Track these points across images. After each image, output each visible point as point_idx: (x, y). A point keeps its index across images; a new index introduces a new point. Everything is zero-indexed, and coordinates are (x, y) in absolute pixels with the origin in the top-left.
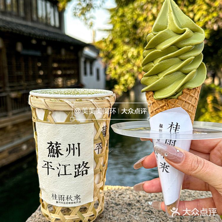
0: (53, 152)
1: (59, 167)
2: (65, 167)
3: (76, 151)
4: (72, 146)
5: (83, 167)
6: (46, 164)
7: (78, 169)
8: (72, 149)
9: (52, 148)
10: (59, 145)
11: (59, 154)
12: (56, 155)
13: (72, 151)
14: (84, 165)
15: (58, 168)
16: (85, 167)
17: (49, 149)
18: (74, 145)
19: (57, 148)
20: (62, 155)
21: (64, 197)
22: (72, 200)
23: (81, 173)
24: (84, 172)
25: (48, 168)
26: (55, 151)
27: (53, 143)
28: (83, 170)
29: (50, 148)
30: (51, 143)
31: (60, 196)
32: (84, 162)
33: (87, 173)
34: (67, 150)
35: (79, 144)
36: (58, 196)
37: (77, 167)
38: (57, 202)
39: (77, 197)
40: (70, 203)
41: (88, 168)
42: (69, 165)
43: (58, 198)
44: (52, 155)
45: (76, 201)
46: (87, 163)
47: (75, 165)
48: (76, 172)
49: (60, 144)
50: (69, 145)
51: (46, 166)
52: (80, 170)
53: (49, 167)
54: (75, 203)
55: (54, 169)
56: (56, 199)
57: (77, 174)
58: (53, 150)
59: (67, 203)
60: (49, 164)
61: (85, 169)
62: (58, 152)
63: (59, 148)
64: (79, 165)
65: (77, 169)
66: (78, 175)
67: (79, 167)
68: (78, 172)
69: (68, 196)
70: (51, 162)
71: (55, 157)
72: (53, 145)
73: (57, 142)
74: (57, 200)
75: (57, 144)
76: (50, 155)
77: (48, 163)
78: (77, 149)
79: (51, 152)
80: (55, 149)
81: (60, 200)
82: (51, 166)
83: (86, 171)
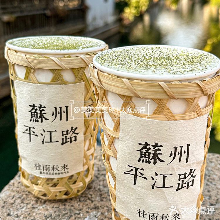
0: (36, 116)
2: (51, 133)
3: (64, 115)
4: (58, 110)
5: (72, 132)
6: (27, 130)
7: (66, 135)
8: (59, 113)
9: (35, 112)
10: (44, 109)
11: (43, 119)
12: (40, 120)
13: (59, 116)
14: (73, 130)
15: (42, 135)
16: (74, 132)
17: (32, 113)
18: (61, 108)
19: (41, 111)
20: (46, 119)
21: (49, 167)
22: (58, 171)
23: (69, 140)
24: (73, 139)
25: (30, 134)
26: (39, 115)
27: (36, 106)
28: (71, 137)
29: (33, 111)
32: (72, 128)
33: (75, 140)
34: (53, 114)
35: (67, 107)
36: (42, 166)
37: (65, 133)
38: (41, 173)
39: (65, 167)
40: (56, 174)
41: (77, 134)
42: (56, 131)
43: (42, 168)
44: (34, 120)
45: (63, 171)
46: (76, 128)
47: (63, 132)
48: (63, 139)
49: (44, 107)
50: (56, 108)
51: (28, 132)
52: (68, 136)
53: (32, 133)
54: (62, 173)
55: (37, 135)
56: (40, 169)
57: (64, 142)
58: (36, 114)
59: (53, 174)
60: (31, 130)
61: (74, 135)
62: (42, 116)
63: (43, 112)
64: (67, 131)
65: (64, 136)
66: (66, 142)
67: (67, 134)
68: (66, 139)
69: (54, 166)
70: (33, 128)
71: (38, 121)
72: (36, 108)
74: (41, 171)
75: (41, 107)
76: (32, 119)
77: (30, 128)
78: (64, 112)
79: (33, 116)
80: (39, 112)
81: (45, 171)
82: (34, 132)
83: (75, 137)
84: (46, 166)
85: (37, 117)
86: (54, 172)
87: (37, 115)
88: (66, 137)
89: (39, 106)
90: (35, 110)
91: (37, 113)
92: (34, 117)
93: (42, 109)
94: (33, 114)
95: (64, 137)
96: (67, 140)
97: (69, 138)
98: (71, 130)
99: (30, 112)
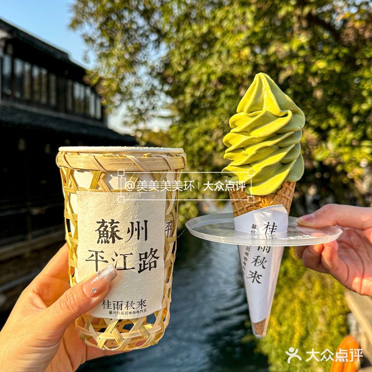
0: (105, 235)
1: (114, 257)
2: (125, 258)
3: (142, 232)
4: (136, 226)
5: (151, 256)
6: (93, 256)
7: (144, 260)
8: (136, 230)
9: (105, 230)
10: (116, 224)
11: (116, 238)
12: (111, 240)
13: (136, 233)
14: (153, 253)
15: (114, 260)
16: (153, 256)
17: (100, 231)
18: (138, 223)
19: (113, 228)
20: (119, 238)
21: (121, 304)
22: (134, 308)
23: (148, 266)
24: (153, 265)
25: (97, 261)
26: (109, 234)
27: (106, 222)
28: (150, 262)
29: (102, 229)
30: (103, 222)
31: (117, 303)
32: (152, 249)
33: (155, 266)
34: (129, 231)
35: (146, 222)
36: (112, 303)
37: (143, 256)
38: (111, 313)
39: (142, 303)
40: (130, 313)
41: (157, 258)
42: (131, 254)
43: (112, 306)
44: (103, 240)
45: (140, 309)
46: (156, 250)
47: (140, 255)
48: (140, 265)
49: (118, 222)
50: (132, 223)
51: (94, 258)
52: (147, 261)
53: (99, 258)
54: (138, 312)
55: (106, 262)
56: (109, 307)
57: (142, 268)
58: (105, 232)
59: (126, 313)
60: (98, 255)
61: (154, 259)
62: (114, 235)
63: (116, 229)
64: (146, 253)
65: (142, 260)
66: (145, 269)
67: (146, 258)
68: (144, 264)
70: (102, 252)
71: (108, 242)
72: (105, 224)
73: (113, 221)
74: (111, 310)
75: (113, 222)
76: (100, 240)
77: (97, 253)
78: (143, 229)
79: (102, 235)
80: (109, 229)
81: (116, 309)
82: (103, 258)
83: (155, 262)
84: (118, 302)
85: (107, 237)
86: (129, 311)
87: (107, 234)
88: (144, 261)
89: (111, 221)
90: (104, 227)
91: (107, 231)
92: (104, 236)
93: (114, 225)
94: (102, 233)
95: (142, 262)
96: (146, 266)
97: (147, 264)
98: (151, 253)
99: (98, 231)
